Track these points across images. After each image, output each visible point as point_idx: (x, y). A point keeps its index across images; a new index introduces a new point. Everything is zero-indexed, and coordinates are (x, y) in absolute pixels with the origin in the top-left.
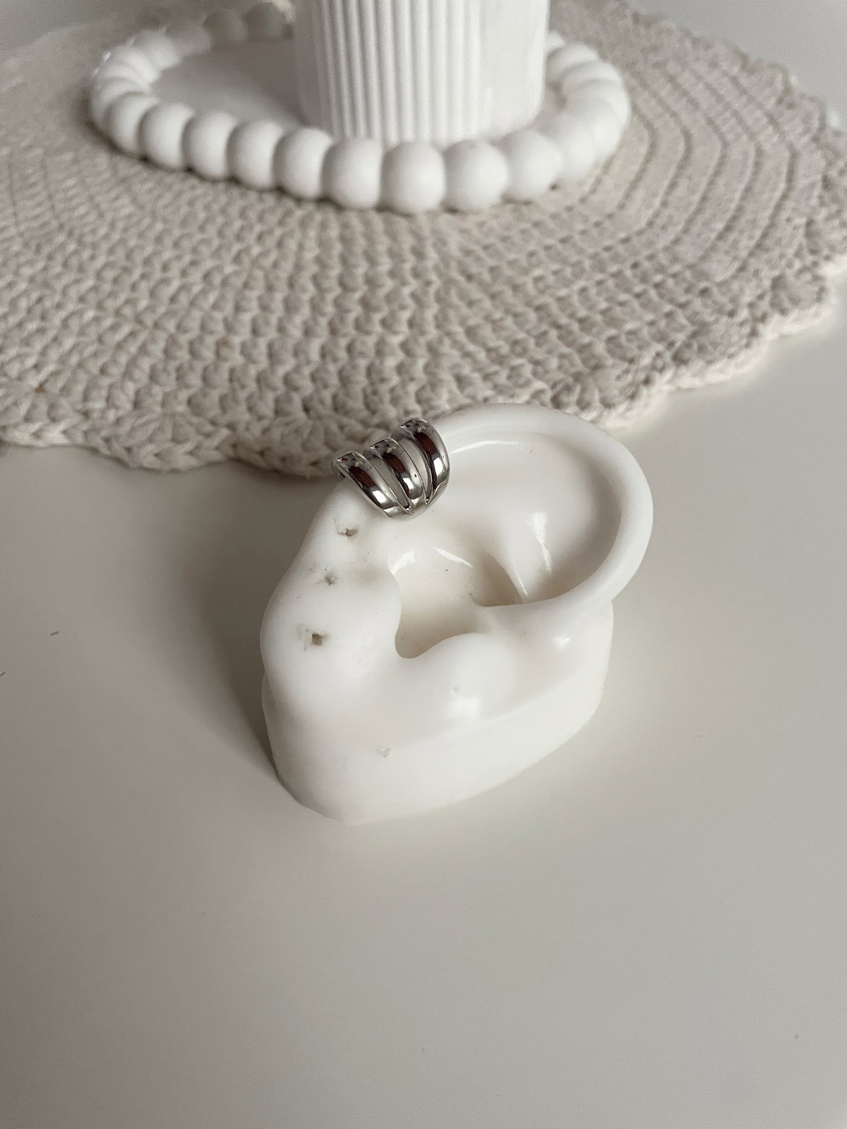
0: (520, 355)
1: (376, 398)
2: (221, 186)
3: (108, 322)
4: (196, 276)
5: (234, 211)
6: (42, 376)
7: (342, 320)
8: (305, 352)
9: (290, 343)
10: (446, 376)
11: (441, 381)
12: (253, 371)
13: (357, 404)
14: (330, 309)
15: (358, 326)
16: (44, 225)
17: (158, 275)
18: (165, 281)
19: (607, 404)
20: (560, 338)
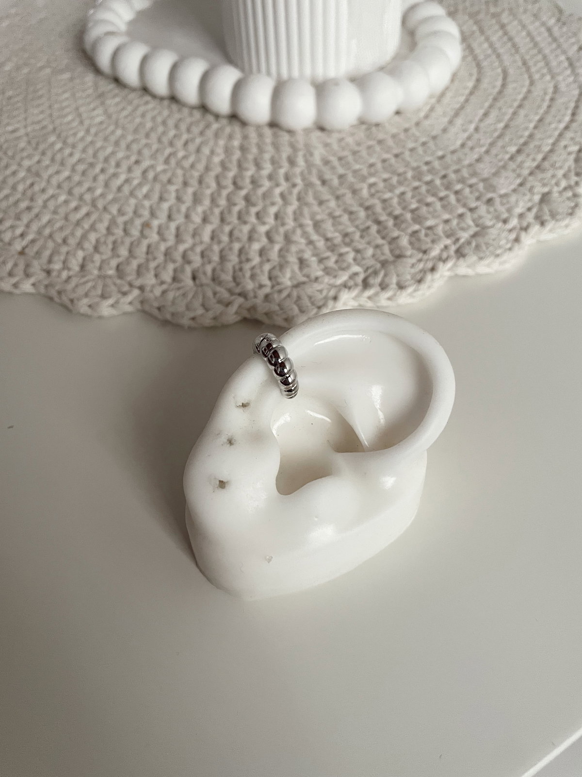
0: (347, 245)
1: (240, 274)
2: (166, 103)
3: (73, 204)
4: (137, 172)
5: (171, 123)
6: (24, 243)
7: (230, 212)
8: (200, 235)
9: (191, 227)
10: (293, 259)
11: (287, 262)
12: (163, 247)
13: (227, 277)
14: (223, 202)
15: (240, 217)
16: (44, 128)
17: (111, 170)
18: (115, 175)
19: (401, 287)
20: (379, 232)
